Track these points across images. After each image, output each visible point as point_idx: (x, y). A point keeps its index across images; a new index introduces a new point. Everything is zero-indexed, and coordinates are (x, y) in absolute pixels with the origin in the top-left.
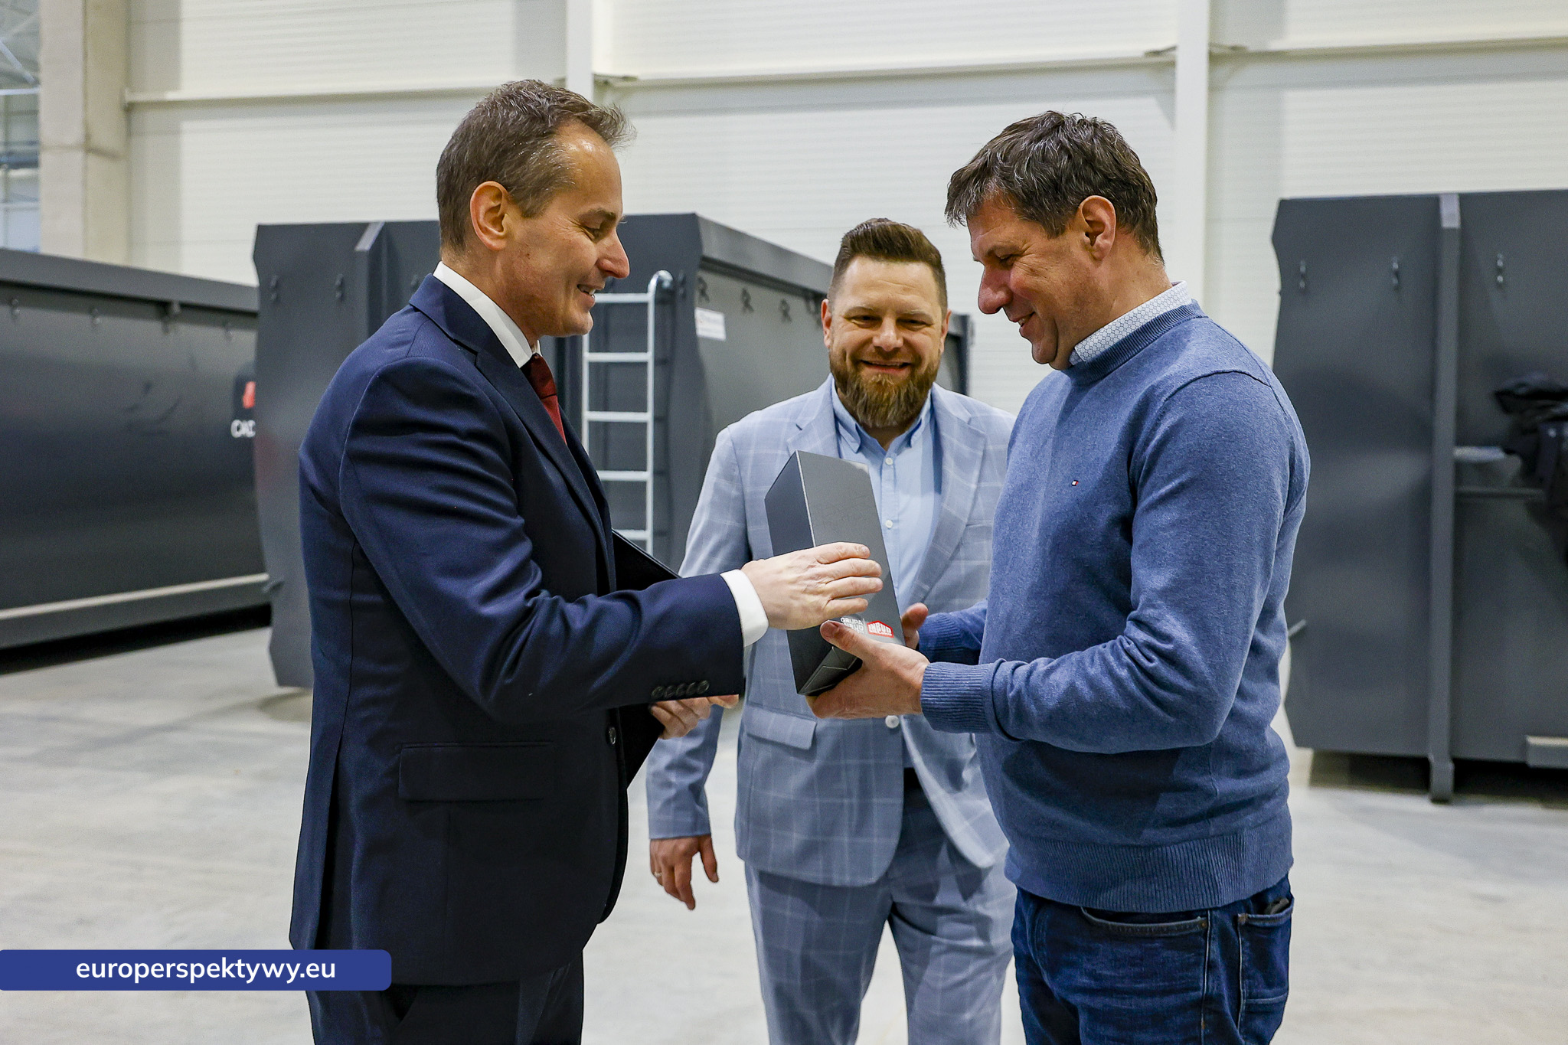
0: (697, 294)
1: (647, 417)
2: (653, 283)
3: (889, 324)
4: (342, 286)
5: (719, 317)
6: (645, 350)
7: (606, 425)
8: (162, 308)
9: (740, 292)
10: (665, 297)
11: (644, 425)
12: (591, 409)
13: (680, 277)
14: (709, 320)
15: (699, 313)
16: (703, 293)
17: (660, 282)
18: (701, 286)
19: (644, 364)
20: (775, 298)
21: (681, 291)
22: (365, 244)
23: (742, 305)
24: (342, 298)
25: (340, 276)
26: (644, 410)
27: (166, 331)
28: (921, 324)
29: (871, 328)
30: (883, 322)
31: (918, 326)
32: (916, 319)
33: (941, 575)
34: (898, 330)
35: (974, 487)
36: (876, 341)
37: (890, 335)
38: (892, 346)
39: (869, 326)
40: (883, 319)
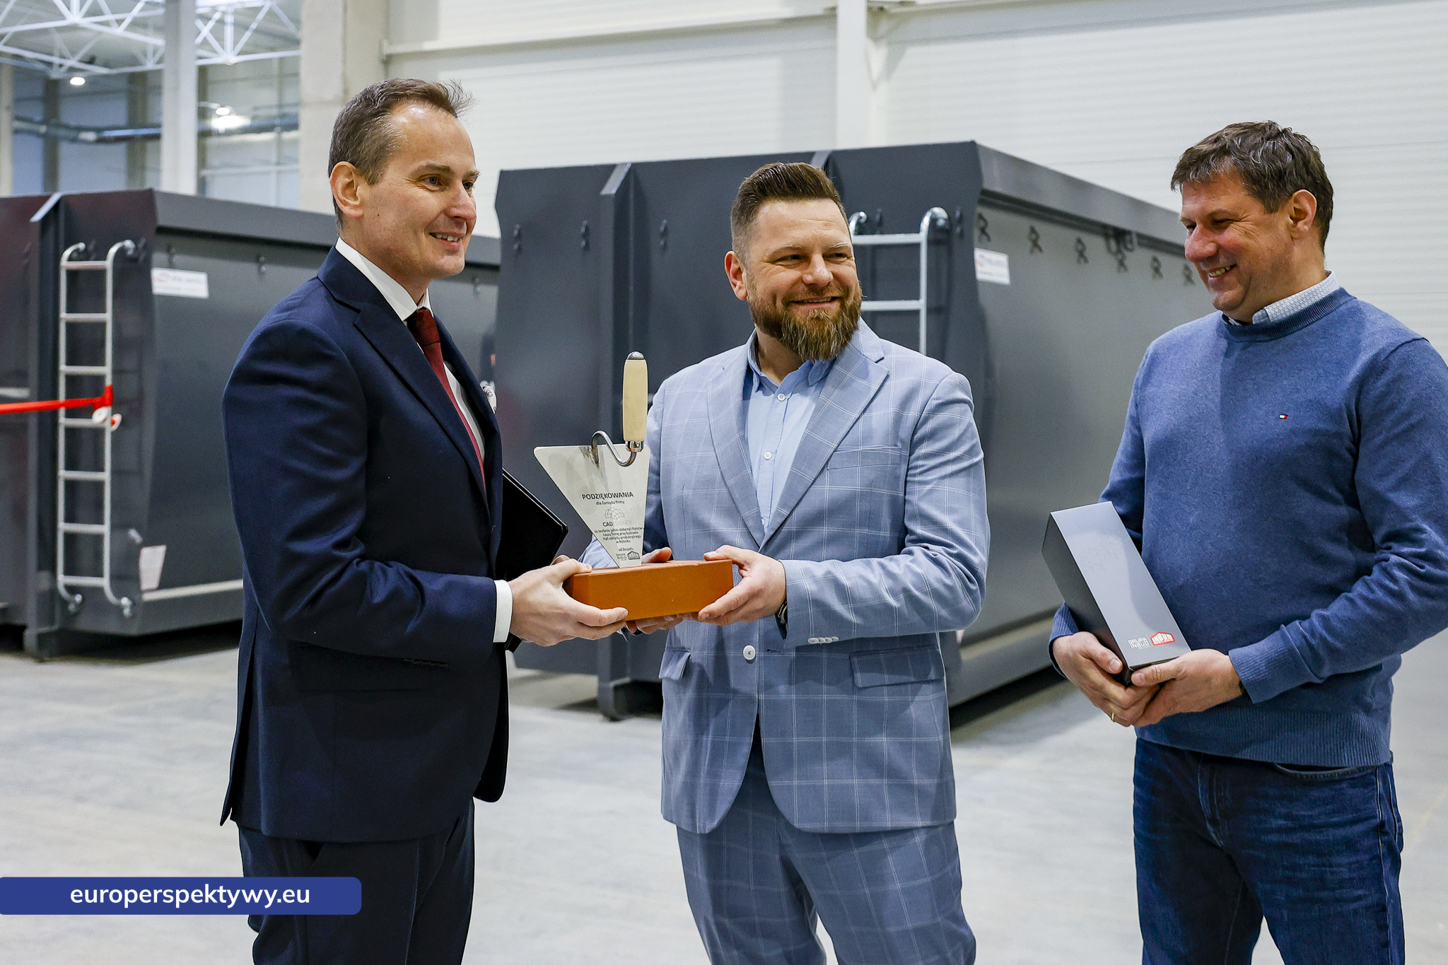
0: (976, 233)
2: (926, 221)
3: (817, 258)
4: (586, 235)
5: (1003, 259)
6: (917, 297)
9: (1027, 230)
10: (939, 237)
13: (958, 214)
14: (990, 261)
15: (979, 254)
16: (983, 231)
17: (934, 221)
18: (982, 224)
19: (916, 313)
20: (1070, 235)
21: (958, 230)
22: (612, 186)
23: (1029, 244)
24: (587, 247)
25: (585, 223)
28: (844, 257)
29: (801, 267)
30: (813, 259)
31: (843, 259)
32: (839, 252)
33: (801, 500)
34: (826, 264)
35: (856, 416)
36: (809, 278)
37: (821, 270)
38: (823, 281)
39: (798, 265)
40: (811, 258)
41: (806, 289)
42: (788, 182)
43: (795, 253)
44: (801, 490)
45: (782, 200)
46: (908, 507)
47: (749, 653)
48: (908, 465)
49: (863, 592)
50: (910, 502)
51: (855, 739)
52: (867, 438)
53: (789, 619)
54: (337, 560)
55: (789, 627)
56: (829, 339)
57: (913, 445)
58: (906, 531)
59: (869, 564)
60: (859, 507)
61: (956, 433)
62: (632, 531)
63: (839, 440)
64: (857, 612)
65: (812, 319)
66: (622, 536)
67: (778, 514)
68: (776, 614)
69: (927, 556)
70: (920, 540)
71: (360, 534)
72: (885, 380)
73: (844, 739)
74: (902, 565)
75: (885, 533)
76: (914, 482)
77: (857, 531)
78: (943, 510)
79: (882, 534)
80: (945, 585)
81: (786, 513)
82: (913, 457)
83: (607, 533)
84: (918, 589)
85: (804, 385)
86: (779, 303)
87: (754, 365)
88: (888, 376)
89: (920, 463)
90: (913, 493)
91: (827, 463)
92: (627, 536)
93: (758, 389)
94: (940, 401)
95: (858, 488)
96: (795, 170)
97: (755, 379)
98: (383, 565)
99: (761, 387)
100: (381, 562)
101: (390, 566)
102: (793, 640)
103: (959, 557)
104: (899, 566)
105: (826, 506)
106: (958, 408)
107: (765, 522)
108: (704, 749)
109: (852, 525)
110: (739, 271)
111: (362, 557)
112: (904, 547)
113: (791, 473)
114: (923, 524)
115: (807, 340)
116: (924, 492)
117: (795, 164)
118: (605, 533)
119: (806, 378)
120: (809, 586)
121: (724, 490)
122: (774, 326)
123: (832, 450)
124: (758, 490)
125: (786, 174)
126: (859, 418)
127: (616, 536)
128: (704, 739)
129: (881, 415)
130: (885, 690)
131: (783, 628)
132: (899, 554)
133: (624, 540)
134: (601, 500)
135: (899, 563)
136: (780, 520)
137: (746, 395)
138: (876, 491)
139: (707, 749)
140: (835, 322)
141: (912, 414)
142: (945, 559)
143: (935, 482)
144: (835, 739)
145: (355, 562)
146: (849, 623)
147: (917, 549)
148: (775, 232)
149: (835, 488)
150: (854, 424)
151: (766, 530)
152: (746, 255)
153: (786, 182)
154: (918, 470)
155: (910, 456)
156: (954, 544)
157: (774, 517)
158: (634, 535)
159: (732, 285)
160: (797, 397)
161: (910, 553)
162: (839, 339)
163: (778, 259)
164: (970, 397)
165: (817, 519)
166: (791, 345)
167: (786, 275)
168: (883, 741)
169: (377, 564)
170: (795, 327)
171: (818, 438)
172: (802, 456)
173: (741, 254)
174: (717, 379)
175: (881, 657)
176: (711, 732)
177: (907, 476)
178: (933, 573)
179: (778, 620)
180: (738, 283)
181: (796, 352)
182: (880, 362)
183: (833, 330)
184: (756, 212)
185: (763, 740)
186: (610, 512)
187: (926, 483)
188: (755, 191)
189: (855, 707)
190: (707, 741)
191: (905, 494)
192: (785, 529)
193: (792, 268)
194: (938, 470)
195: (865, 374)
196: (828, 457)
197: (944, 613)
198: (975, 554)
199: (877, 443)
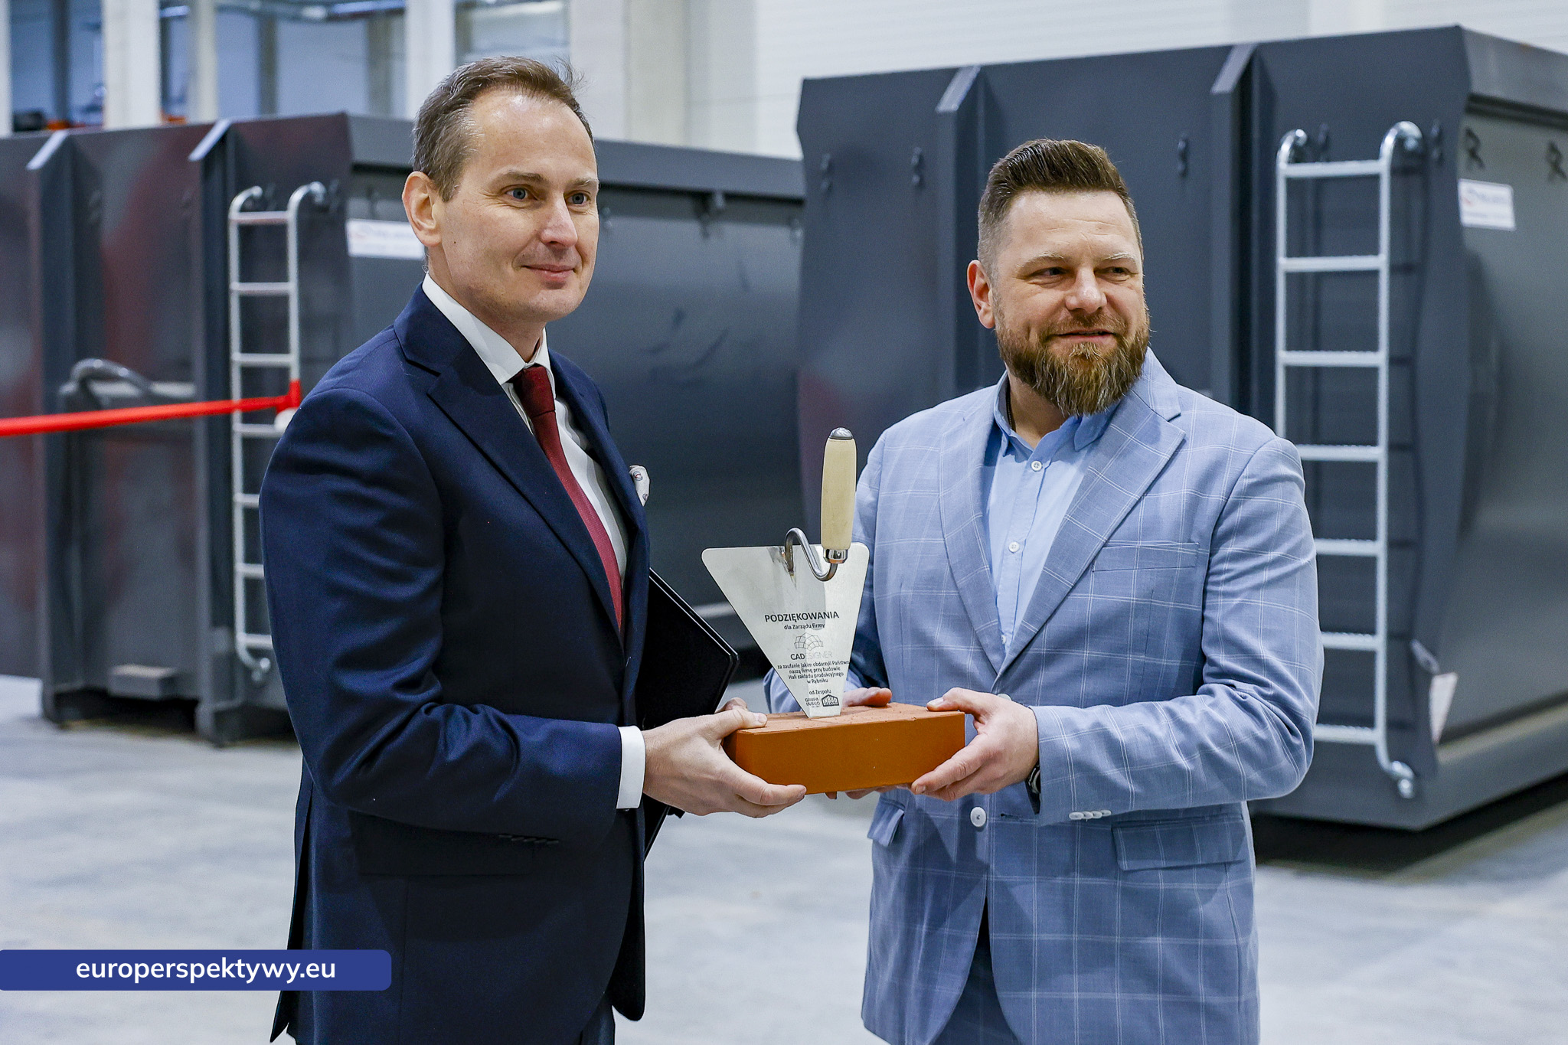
0: (1463, 157)
1: (1378, 359)
2: (1389, 141)
3: (1086, 274)
4: (920, 167)
5: (1503, 192)
6: (1375, 251)
7: (1317, 371)
8: (701, 201)
9: (1544, 148)
10: (1407, 164)
11: (1373, 371)
12: (1290, 347)
13: (1435, 131)
14: (1483, 198)
15: (1466, 188)
16: (1473, 154)
17: (1400, 141)
18: (1471, 143)
19: (1374, 274)
21: (1435, 154)
22: (951, 101)
23: (1546, 170)
24: (921, 184)
25: (918, 150)
26: (1373, 347)
27: (705, 235)
28: (1126, 274)
29: (1063, 285)
30: (1079, 275)
31: (1123, 277)
32: (1118, 266)
33: (1055, 612)
34: (1099, 283)
35: (1136, 497)
36: (1073, 302)
37: (1090, 290)
38: (1091, 305)
39: (1059, 282)
40: (1077, 271)
41: (1071, 317)
42: (1051, 166)
43: (1054, 265)
44: (1056, 598)
45: (1044, 190)
46: (1207, 627)
47: (978, 818)
48: (1209, 569)
49: (1143, 750)
50: (1211, 621)
51: (1118, 940)
52: (1148, 530)
53: (1042, 789)
54: (400, 705)
55: (1043, 798)
56: (1097, 386)
57: (1216, 541)
58: (1203, 658)
59: (1153, 710)
60: (1133, 626)
61: (1276, 524)
62: (832, 666)
63: (1111, 531)
64: (1135, 777)
65: (1076, 356)
66: (816, 673)
67: (1023, 630)
68: (1027, 780)
69: (1233, 698)
70: (1224, 674)
71: (437, 667)
72: (1179, 448)
73: (1102, 938)
74: (1198, 712)
75: (1171, 662)
76: (1216, 593)
77: (1130, 658)
78: (1255, 633)
79: (1164, 662)
80: (1257, 739)
81: (1034, 629)
82: (1215, 558)
83: (795, 669)
84: (1219, 745)
85: (1069, 450)
86: (1034, 338)
87: (1002, 423)
88: (1183, 442)
89: (1226, 566)
90: (1215, 608)
91: (1092, 562)
92: (824, 673)
93: (1007, 453)
94: (1254, 480)
95: (1133, 599)
96: (1061, 152)
97: (1004, 439)
98: (468, 711)
99: (1010, 449)
100: (466, 706)
101: (476, 712)
102: (1049, 816)
103: (1277, 700)
104: (1193, 712)
105: (1088, 622)
106: (1279, 489)
107: (1007, 640)
108: (917, 943)
109: (1122, 650)
110: (985, 288)
111: (438, 700)
112: (1202, 683)
113: (1043, 575)
114: (1228, 652)
115: (1068, 386)
116: (1232, 606)
117: (1063, 142)
118: (792, 669)
119: (1071, 440)
120: (1069, 743)
121: (953, 591)
122: (1027, 367)
123: (1100, 546)
124: (999, 593)
125: (1050, 156)
126: (1140, 500)
127: (808, 673)
128: (917, 928)
129: (1173, 495)
130: (1161, 874)
131: (1035, 799)
132: (1195, 694)
133: (819, 678)
134: (791, 623)
135: (1194, 709)
136: (1026, 639)
137: (989, 459)
138: (1158, 603)
139: (920, 942)
140: (1108, 362)
141: (1215, 497)
142: (1258, 704)
143: (1246, 594)
144: (1089, 938)
145: (423, 709)
146: (1125, 793)
147: (1219, 688)
148: (1030, 236)
149: (1101, 598)
150: (1133, 509)
151: (1007, 650)
152: (993, 266)
153: (1048, 166)
154: (1223, 577)
155: (1211, 555)
156: (1270, 682)
157: (1018, 634)
158: (834, 672)
159: (976, 307)
160: (1059, 466)
161: (1210, 693)
162: (1111, 386)
163: (1031, 273)
164: (1300, 474)
165: (1075, 638)
166: (1048, 393)
167: (1045, 298)
168: (1158, 943)
169: (459, 708)
170: (1052, 370)
171: (1082, 526)
172: (1061, 551)
173: (987, 264)
174: (953, 436)
175: (1157, 829)
176: (925, 921)
177: (1206, 583)
178: (1240, 723)
179: (1029, 788)
180: (984, 305)
181: (1055, 402)
182: (1176, 420)
183: (1104, 374)
184: (1009, 206)
185: (993, 936)
186: (802, 640)
187: (1233, 595)
188: (1007, 177)
189: (1118, 896)
190: (921, 932)
191: (1204, 608)
192: (1032, 651)
193: (1052, 287)
194: (1250, 576)
195: (1153, 436)
196: (1094, 554)
197: (1255, 776)
198: (1298, 695)
199: (1162, 539)
